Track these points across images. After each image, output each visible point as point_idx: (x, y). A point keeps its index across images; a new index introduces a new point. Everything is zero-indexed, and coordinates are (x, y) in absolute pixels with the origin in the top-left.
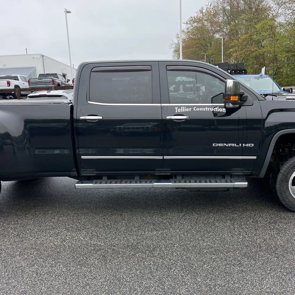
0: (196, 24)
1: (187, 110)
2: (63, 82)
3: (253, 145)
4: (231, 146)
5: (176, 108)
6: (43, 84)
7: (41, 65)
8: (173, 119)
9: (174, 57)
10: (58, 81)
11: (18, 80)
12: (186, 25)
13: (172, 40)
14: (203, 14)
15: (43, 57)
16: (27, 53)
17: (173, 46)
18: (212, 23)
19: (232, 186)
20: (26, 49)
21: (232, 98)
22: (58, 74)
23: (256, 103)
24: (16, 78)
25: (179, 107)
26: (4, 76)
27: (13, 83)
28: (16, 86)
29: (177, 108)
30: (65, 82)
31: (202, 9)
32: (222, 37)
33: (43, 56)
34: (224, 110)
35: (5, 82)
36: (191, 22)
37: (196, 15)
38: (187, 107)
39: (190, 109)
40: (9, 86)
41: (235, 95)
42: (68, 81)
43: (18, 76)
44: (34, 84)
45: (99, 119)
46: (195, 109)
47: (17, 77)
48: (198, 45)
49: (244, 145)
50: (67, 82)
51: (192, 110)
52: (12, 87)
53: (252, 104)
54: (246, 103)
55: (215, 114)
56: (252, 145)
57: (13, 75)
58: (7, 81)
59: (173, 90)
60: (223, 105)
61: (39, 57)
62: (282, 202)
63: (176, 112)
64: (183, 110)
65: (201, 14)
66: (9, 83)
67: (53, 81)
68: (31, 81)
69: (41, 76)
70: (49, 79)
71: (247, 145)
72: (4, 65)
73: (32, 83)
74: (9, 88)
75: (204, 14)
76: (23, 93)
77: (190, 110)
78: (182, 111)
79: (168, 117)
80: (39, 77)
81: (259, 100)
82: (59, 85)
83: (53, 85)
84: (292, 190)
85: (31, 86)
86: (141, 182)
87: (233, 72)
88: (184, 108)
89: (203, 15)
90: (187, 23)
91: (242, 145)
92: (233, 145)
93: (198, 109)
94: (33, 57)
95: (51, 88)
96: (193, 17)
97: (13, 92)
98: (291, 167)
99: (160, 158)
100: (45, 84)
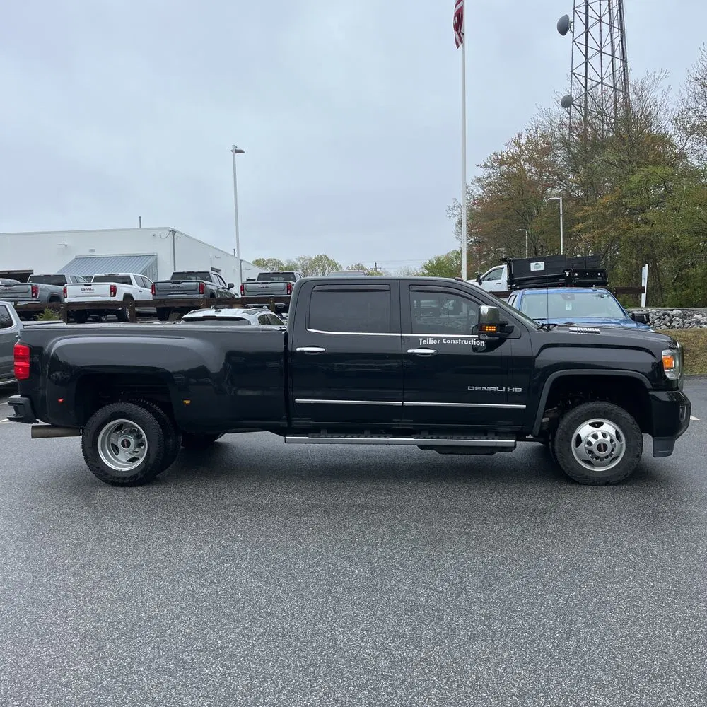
0: (504, 168)
1: (435, 342)
2: (221, 290)
3: (521, 389)
4: (492, 391)
5: (421, 339)
6: (182, 292)
7: (168, 250)
8: (416, 353)
9: (458, 235)
10: (210, 287)
11: (131, 284)
12: (483, 169)
13: (455, 199)
14: (520, 147)
15: (173, 235)
16: (140, 227)
17: (455, 212)
18: (541, 167)
19: (494, 445)
20: (140, 218)
21: (488, 328)
22: (209, 273)
23: (525, 335)
24: (127, 280)
25: (425, 338)
26: (103, 275)
27: (123, 289)
28: (128, 297)
30: (223, 288)
31: (519, 136)
32: (560, 199)
33: (174, 232)
34: (482, 344)
35: (106, 287)
36: (495, 165)
37: (505, 149)
38: (435, 338)
39: (439, 341)
40: (114, 296)
41: (491, 325)
42: (231, 286)
43: (131, 275)
44: (164, 293)
45: (320, 352)
46: (445, 341)
47: (128, 277)
48: (509, 212)
49: (509, 389)
50: (229, 289)
51: (441, 342)
52: (119, 298)
53: (519, 337)
54: (512, 335)
55: (475, 348)
56: (519, 390)
57: (121, 274)
58: (111, 286)
59: (451, 308)
60: (477, 336)
61: (165, 233)
62: (564, 469)
63: (421, 344)
64: (429, 342)
65: (517, 148)
66: (113, 290)
67: (202, 287)
68: (157, 286)
69: (177, 276)
70: (194, 283)
71: (513, 390)
72: (91, 251)
73: (158, 291)
74: (113, 299)
75: (523, 147)
77: (438, 343)
78: (428, 344)
79: (410, 351)
80: (172, 279)
81: (529, 332)
82: (212, 295)
83: (201, 296)
84: (576, 452)
85: (157, 297)
86: (372, 437)
87: (576, 274)
88: (431, 340)
89: (521, 151)
90: (486, 166)
91: (506, 389)
92: (494, 389)
93: (448, 342)
94: (154, 233)
95: (199, 301)
96: (499, 152)
97: (120, 309)
99: (400, 403)
100: (185, 292)
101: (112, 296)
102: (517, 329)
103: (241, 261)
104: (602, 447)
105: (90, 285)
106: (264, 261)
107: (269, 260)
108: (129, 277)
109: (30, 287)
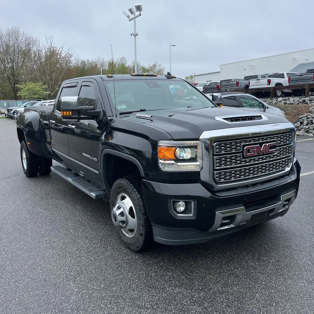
6: (303, 81)
11: (283, 78)
24: (281, 76)
27: (275, 81)
28: (279, 84)
35: (265, 80)
40: (269, 84)
43: (285, 73)
44: (295, 82)
52: (272, 85)
58: (268, 80)
66: (269, 82)
68: (291, 78)
73: (291, 81)
76: (286, 91)
85: (291, 84)
95: (305, 85)
100: (306, 80)
101: (268, 85)
102: (102, 114)
105: (259, 80)
109: (236, 82)
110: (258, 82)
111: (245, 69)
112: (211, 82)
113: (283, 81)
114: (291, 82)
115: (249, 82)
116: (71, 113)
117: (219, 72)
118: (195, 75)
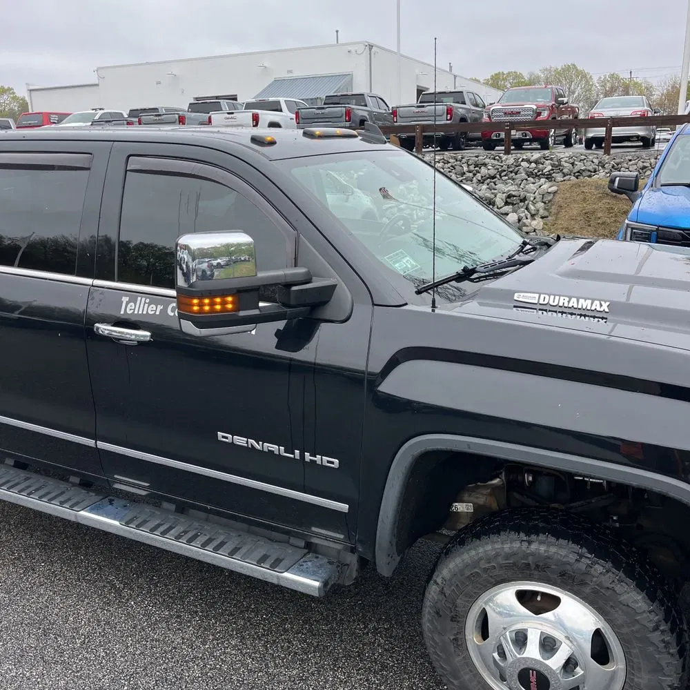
1: (152, 309)
3: (336, 461)
4: (270, 453)
5: (125, 299)
7: (365, 67)
10: (360, 113)
11: (281, 111)
15: (370, 50)
16: (337, 42)
20: (337, 31)
22: (366, 96)
24: (275, 107)
25: (132, 297)
26: (255, 100)
27: (268, 117)
29: (127, 299)
33: (371, 47)
35: (248, 115)
38: (153, 298)
39: (160, 307)
40: (256, 125)
43: (282, 100)
46: (173, 310)
49: (308, 457)
53: (343, 318)
54: (328, 312)
56: (333, 463)
57: (272, 99)
58: (253, 115)
61: (361, 48)
63: (122, 312)
64: (140, 308)
66: (256, 119)
67: (348, 113)
68: (301, 112)
70: (339, 108)
71: (318, 459)
72: (290, 72)
73: (302, 119)
77: (158, 313)
78: (136, 312)
81: (374, 305)
88: (145, 303)
91: (302, 456)
94: (350, 48)
98: (468, 573)
99: (90, 442)
100: (330, 120)
101: (254, 126)
102: (344, 293)
103: (455, 77)
104: (533, 679)
106: (503, 74)
107: (509, 73)
108: (278, 102)
109: (177, 116)
110: (232, 118)
111: (159, 83)
112: (102, 112)
113: (281, 117)
114: (301, 121)
115: (210, 118)
116: (232, 303)
117: (97, 85)
118: (31, 88)
